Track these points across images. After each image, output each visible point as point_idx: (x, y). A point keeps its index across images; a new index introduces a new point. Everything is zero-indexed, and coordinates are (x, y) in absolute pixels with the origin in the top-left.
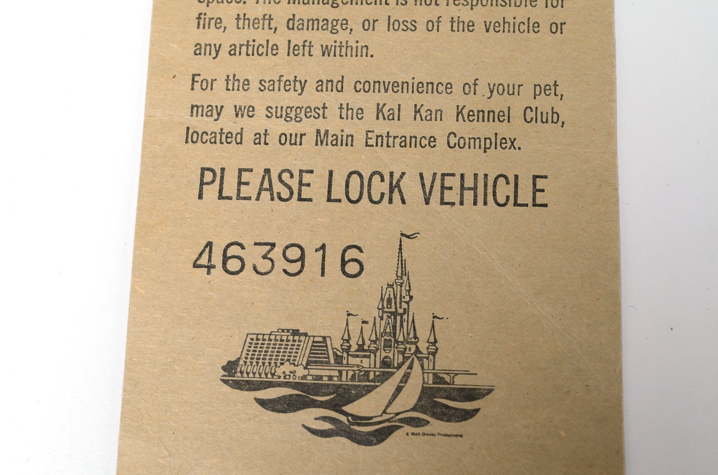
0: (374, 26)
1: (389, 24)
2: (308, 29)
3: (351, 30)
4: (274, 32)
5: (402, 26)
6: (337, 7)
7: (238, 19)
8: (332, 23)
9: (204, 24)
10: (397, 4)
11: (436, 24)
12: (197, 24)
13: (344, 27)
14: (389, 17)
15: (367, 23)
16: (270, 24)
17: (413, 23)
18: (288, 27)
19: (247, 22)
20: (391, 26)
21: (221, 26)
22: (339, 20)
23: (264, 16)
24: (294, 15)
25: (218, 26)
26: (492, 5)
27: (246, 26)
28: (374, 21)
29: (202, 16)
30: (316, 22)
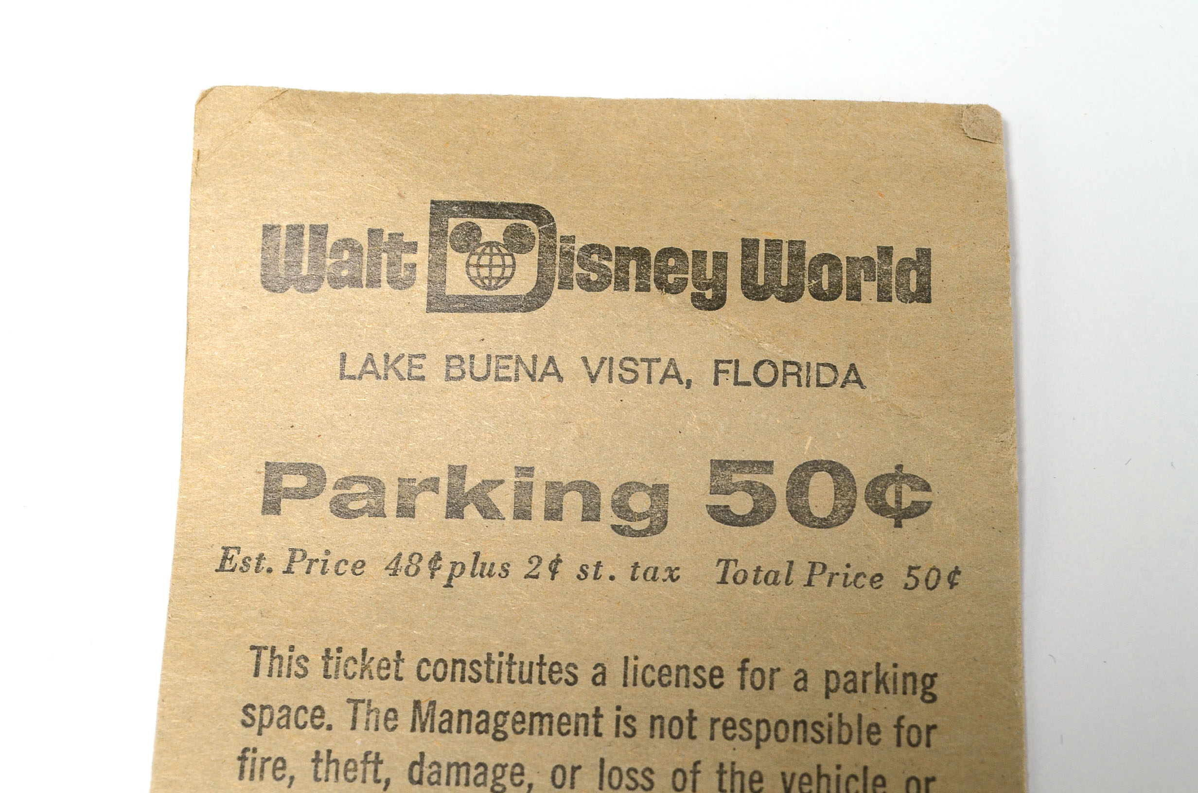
0: (573, 778)
1: (602, 775)
2: (448, 783)
3: (530, 786)
4: (385, 789)
5: (626, 781)
6: (503, 739)
7: (317, 760)
8: (494, 772)
9: (252, 771)
10: (617, 735)
11: (690, 777)
12: (238, 771)
13: (517, 780)
14: (602, 761)
15: (559, 772)
16: (376, 771)
17: (647, 774)
18: (411, 778)
19: (333, 766)
20: (606, 780)
21: (284, 776)
22: (506, 765)
23: (367, 754)
24: (422, 755)
25: (279, 774)
26: (795, 740)
27: (332, 776)
28: (574, 769)
29: (249, 755)
30: (463, 770)
